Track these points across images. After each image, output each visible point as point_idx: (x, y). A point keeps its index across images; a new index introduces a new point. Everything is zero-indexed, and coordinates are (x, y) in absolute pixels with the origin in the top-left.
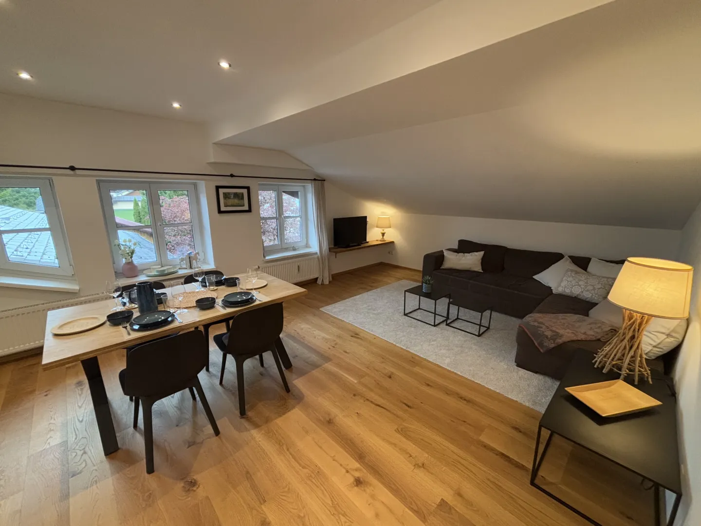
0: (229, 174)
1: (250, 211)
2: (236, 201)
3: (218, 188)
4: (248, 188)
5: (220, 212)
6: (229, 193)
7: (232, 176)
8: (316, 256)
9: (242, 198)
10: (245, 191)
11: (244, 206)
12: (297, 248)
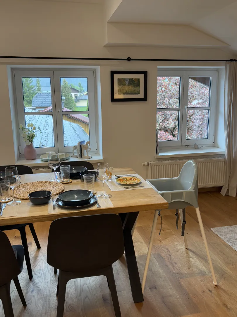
0: (126, 58)
1: (145, 99)
2: (131, 88)
3: (113, 73)
4: (145, 73)
5: (113, 100)
6: (124, 79)
7: (129, 59)
8: (223, 158)
9: (138, 85)
10: (141, 77)
11: (139, 93)
12: (199, 146)
